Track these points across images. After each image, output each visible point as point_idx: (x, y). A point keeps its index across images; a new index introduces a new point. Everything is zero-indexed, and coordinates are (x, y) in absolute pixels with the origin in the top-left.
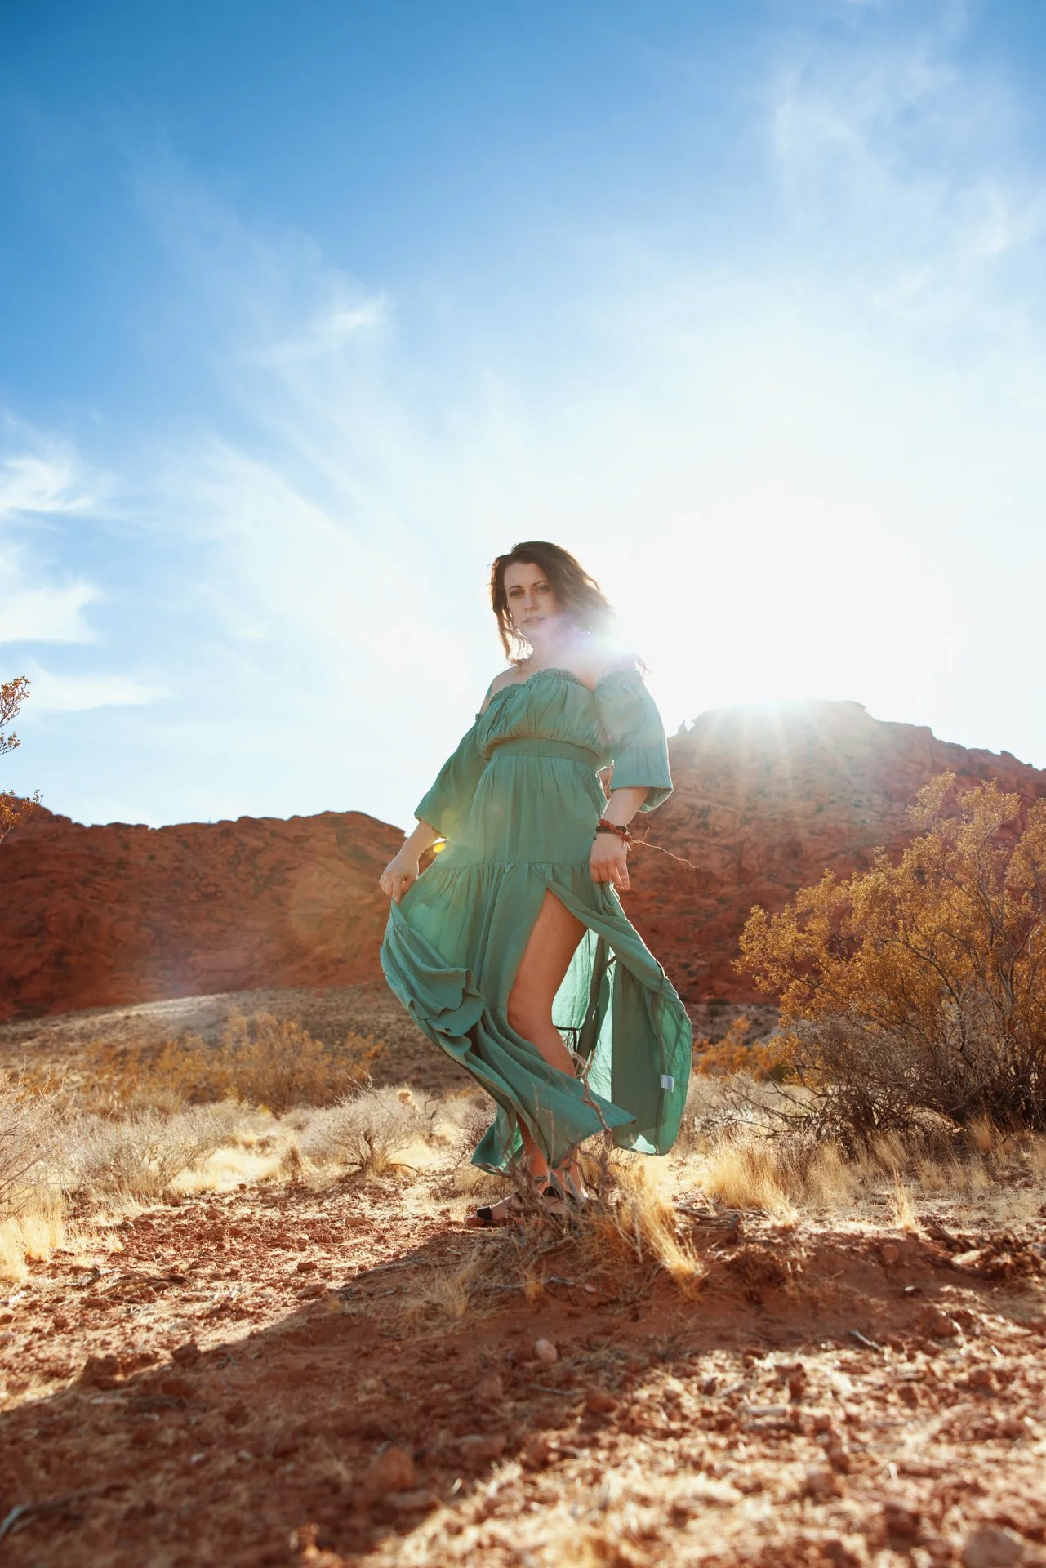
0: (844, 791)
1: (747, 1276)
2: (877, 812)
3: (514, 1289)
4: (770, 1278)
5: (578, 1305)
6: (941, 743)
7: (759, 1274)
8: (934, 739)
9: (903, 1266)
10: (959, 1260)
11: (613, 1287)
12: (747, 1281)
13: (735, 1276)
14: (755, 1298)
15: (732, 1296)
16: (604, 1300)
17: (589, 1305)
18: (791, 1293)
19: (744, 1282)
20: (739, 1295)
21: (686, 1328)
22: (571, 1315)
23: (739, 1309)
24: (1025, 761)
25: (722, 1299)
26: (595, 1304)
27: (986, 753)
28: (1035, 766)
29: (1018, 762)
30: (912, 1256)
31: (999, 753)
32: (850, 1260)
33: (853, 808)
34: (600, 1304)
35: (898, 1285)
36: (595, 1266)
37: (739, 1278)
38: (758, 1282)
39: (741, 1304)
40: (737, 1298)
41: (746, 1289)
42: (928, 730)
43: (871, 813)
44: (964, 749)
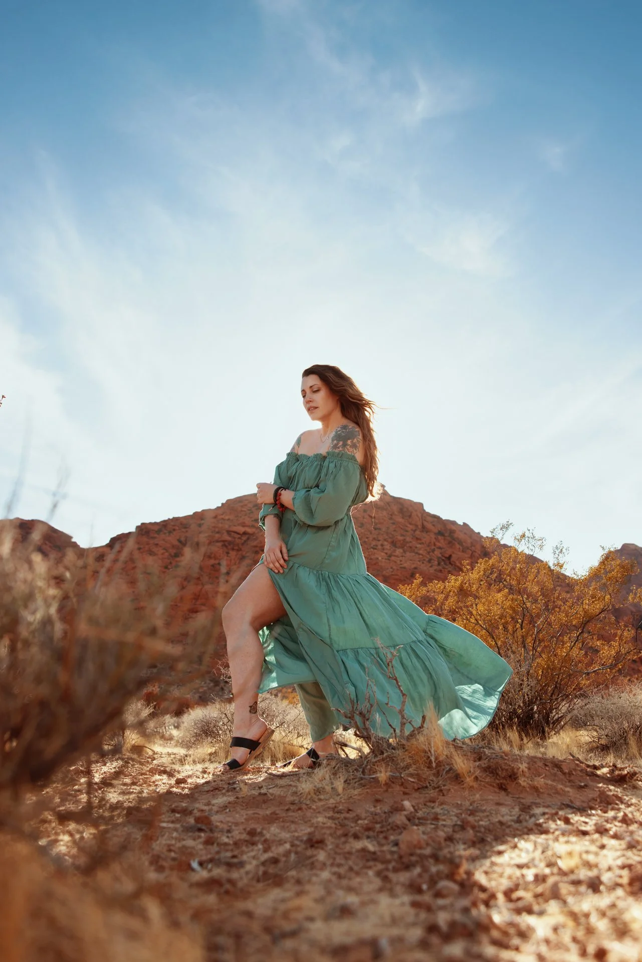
0: (367, 538)
1: (497, 774)
2: (386, 553)
3: (370, 778)
4: (510, 777)
5: (407, 788)
6: (429, 514)
7: (504, 774)
8: (424, 510)
9: (573, 774)
10: (599, 772)
11: (423, 780)
12: (498, 777)
13: (491, 775)
14: (504, 787)
15: (491, 785)
16: (420, 787)
17: (413, 788)
18: (523, 784)
19: (496, 778)
20: (495, 785)
21: (475, 799)
22: (405, 793)
23: (495, 792)
24: (477, 531)
25: (485, 787)
26: (416, 788)
27: (454, 523)
28: (481, 534)
29: (472, 531)
30: (575, 770)
31: (462, 524)
32: (546, 770)
33: (372, 550)
34: (419, 789)
35: (574, 783)
36: (408, 769)
37: (493, 776)
38: (504, 778)
39: (497, 790)
40: (493, 786)
41: (497, 781)
42: (421, 505)
43: (383, 554)
44: (441, 519)
